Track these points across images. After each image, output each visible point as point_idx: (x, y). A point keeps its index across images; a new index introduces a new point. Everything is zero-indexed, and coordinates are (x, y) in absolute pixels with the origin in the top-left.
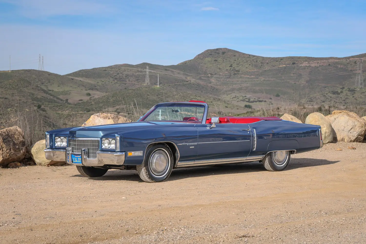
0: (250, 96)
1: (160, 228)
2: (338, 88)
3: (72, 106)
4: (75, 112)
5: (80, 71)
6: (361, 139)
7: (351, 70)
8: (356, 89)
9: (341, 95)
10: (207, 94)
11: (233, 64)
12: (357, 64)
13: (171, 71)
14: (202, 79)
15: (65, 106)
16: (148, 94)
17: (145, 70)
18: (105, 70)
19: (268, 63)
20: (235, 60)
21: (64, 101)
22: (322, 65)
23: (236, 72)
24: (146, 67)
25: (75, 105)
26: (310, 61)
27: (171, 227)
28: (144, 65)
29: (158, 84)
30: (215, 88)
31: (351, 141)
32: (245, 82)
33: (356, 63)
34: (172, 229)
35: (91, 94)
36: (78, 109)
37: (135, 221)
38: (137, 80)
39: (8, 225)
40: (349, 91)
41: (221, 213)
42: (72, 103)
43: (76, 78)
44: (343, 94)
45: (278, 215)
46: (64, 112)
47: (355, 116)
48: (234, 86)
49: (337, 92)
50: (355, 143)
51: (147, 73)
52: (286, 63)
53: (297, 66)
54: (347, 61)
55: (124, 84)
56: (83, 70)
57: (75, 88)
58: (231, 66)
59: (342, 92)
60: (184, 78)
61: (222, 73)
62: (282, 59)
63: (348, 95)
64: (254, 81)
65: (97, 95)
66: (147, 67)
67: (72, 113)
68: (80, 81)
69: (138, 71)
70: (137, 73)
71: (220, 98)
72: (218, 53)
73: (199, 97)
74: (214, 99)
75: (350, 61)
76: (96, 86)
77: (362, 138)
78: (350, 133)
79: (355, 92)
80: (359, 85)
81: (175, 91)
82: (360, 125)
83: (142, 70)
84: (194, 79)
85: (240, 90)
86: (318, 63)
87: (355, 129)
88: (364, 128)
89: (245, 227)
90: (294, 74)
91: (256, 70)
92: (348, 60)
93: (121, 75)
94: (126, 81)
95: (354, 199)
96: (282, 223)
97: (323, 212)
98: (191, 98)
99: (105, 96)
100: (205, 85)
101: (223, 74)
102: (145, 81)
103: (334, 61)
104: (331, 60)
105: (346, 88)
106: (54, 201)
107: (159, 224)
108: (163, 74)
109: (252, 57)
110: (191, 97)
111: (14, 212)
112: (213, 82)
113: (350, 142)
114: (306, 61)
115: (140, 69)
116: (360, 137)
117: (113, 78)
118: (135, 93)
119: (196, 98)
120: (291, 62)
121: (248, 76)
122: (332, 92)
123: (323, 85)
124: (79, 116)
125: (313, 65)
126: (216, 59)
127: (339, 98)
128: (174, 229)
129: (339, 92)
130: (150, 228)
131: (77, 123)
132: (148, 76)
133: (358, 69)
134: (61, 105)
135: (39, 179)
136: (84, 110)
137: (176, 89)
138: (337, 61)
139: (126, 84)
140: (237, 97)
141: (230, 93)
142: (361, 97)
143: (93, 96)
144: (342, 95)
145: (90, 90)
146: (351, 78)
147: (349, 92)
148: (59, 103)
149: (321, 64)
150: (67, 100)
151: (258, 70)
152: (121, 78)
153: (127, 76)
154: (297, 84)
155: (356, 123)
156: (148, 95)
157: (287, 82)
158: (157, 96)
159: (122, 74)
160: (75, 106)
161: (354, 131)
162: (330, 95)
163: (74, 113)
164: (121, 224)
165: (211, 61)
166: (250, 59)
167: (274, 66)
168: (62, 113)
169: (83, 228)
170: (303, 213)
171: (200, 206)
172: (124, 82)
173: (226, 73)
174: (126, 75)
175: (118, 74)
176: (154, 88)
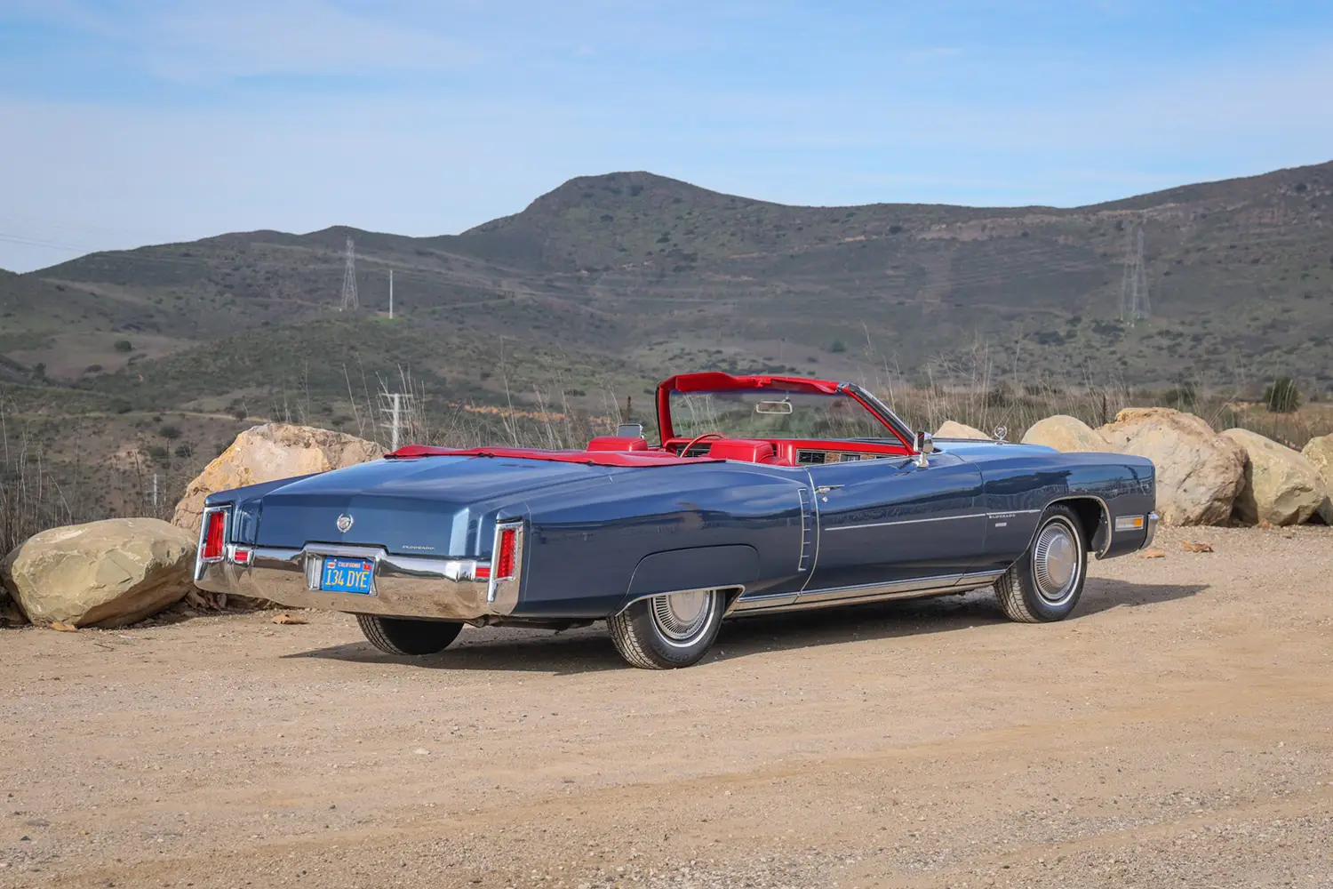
0: (737, 350)
1: (598, 869)
2: (1057, 321)
3: (61, 390)
4: (70, 413)
5: (91, 258)
6: (1223, 512)
7: (1105, 255)
8: (1122, 322)
9: (1069, 347)
10: (577, 342)
11: (674, 232)
12: (1122, 233)
13: (439, 257)
14: (554, 287)
15: (34, 390)
16: (353, 342)
17: (340, 253)
18: (187, 255)
19: (800, 229)
20: (680, 218)
21: (30, 371)
22: (1000, 237)
23: (683, 263)
24: (346, 243)
25: (74, 387)
26: (956, 222)
27: (638, 865)
28: (338, 235)
29: (389, 309)
30: (605, 321)
31: (1187, 522)
32: (718, 298)
33: (1122, 229)
34: (646, 871)
35: (132, 346)
36: (84, 402)
37: (495, 845)
38: (311, 291)
39: (10, 865)
40: (1095, 330)
41: (809, 806)
42: (61, 380)
43: (78, 285)
44: (1074, 342)
45: (1027, 813)
46: (29, 416)
47: (1200, 429)
48: (676, 312)
49: (1055, 334)
50: (1203, 528)
51: (350, 264)
52: (868, 228)
53: (909, 239)
54: (1089, 220)
55: (261, 305)
56: (101, 254)
57: (73, 322)
58: (665, 239)
59: (1071, 335)
60: (489, 285)
61: (631, 265)
62: (851, 212)
63: (1092, 347)
64: (750, 294)
65: (156, 347)
66: (350, 243)
67: (60, 417)
68: (93, 294)
69: (317, 259)
70: (311, 267)
71: (624, 357)
72: (617, 192)
73: (546, 354)
74: (604, 364)
75: (1100, 222)
76: (152, 316)
77: (1227, 509)
78: (1185, 491)
79: (1120, 336)
80: (1134, 309)
81: (456, 331)
82: (1220, 463)
83: (330, 253)
84: (524, 287)
85: (698, 326)
86: (984, 228)
87: (1201, 475)
88: (1233, 473)
89: (919, 860)
90: (895, 268)
91: (755, 255)
92: (1093, 218)
93: (248, 272)
94: (269, 297)
95: (1282, 743)
96: (1053, 845)
97: (1188, 799)
98: (515, 358)
99: (186, 353)
100: (568, 311)
101: (634, 269)
102: (343, 296)
103: (1042, 221)
104: (1031, 216)
105: (1086, 320)
106: (157, 768)
107: (592, 854)
108: (408, 269)
109: (744, 204)
110: (516, 355)
111: (18, 813)
112: (596, 300)
113: (1183, 525)
114: (940, 220)
115: (320, 252)
116: (1220, 507)
117: (217, 284)
118: (302, 342)
119: (536, 357)
120: (887, 224)
121: (728, 277)
122: (1037, 334)
123: (1004, 309)
124: (87, 428)
125: (966, 236)
126: (610, 214)
127: (1062, 358)
128: (652, 873)
129: (1062, 333)
130: (558, 870)
131: (82, 454)
132: (351, 277)
133: (1129, 249)
134: (17, 388)
135: (58, 679)
136: (107, 407)
137: (460, 326)
138: (1054, 219)
139: (266, 307)
140: (689, 354)
141: (661, 340)
142: (1141, 354)
143: (143, 352)
144: (1074, 345)
145: (130, 329)
146: (1106, 283)
147: (1098, 336)
148: (9, 379)
149: (994, 234)
150: (40, 368)
151: (764, 253)
152: (250, 286)
153: (272, 276)
154: (907, 305)
155: (1206, 454)
156: (353, 348)
157: (870, 298)
158: (387, 351)
159: (254, 271)
160: (70, 390)
161: (1198, 485)
162: (1031, 347)
163: (67, 416)
164: (448, 857)
165: (591, 222)
166: (734, 211)
167: (822, 240)
168: (24, 416)
169: (305, 873)
170: (1115, 802)
171: (724, 779)
172: (260, 299)
173: (646, 263)
174: (268, 272)
175: (236, 269)
176: (376, 322)
